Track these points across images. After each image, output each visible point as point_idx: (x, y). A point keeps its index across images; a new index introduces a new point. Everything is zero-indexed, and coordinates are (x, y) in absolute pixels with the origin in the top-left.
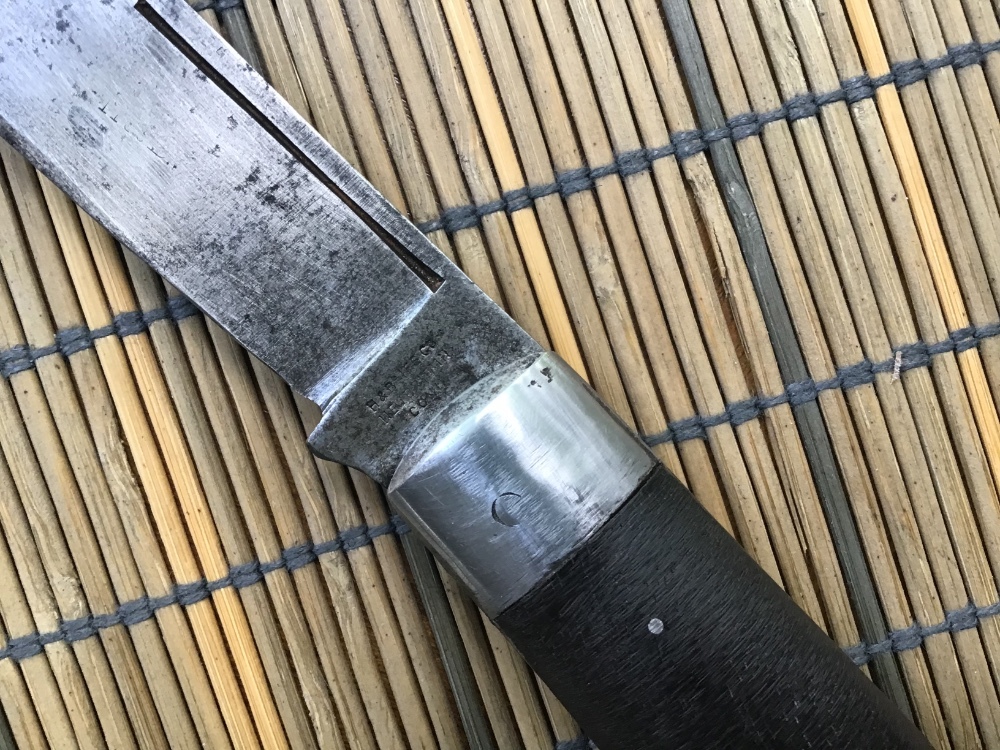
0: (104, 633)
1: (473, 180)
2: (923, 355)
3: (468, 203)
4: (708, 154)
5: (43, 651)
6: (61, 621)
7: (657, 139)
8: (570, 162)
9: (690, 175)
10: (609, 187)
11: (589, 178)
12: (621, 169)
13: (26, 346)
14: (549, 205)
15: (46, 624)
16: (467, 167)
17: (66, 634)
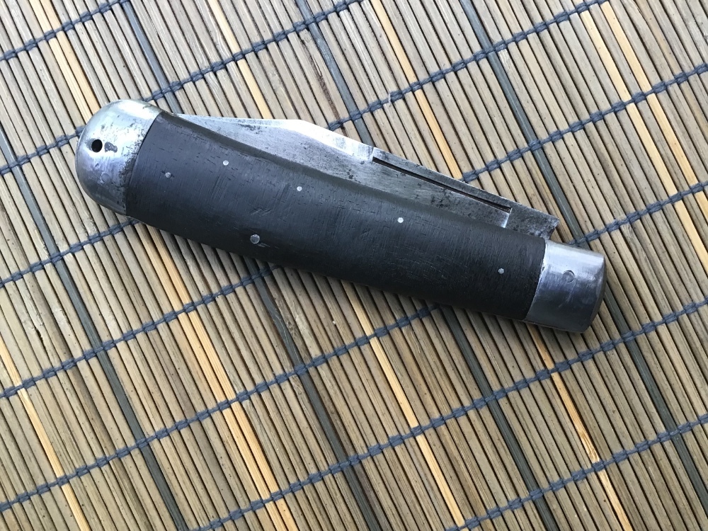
0: (106, 239)
1: (221, 51)
2: (401, 95)
3: (220, 60)
4: (308, 30)
5: (83, 249)
6: (88, 236)
7: (288, 26)
8: (256, 39)
9: (303, 38)
10: (272, 46)
11: (265, 45)
12: (276, 40)
13: (65, 135)
14: (250, 56)
15: (83, 238)
16: (218, 47)
17: (91, 241)
